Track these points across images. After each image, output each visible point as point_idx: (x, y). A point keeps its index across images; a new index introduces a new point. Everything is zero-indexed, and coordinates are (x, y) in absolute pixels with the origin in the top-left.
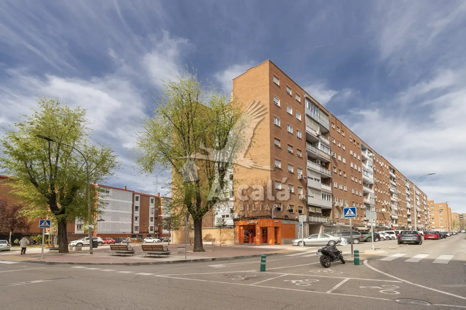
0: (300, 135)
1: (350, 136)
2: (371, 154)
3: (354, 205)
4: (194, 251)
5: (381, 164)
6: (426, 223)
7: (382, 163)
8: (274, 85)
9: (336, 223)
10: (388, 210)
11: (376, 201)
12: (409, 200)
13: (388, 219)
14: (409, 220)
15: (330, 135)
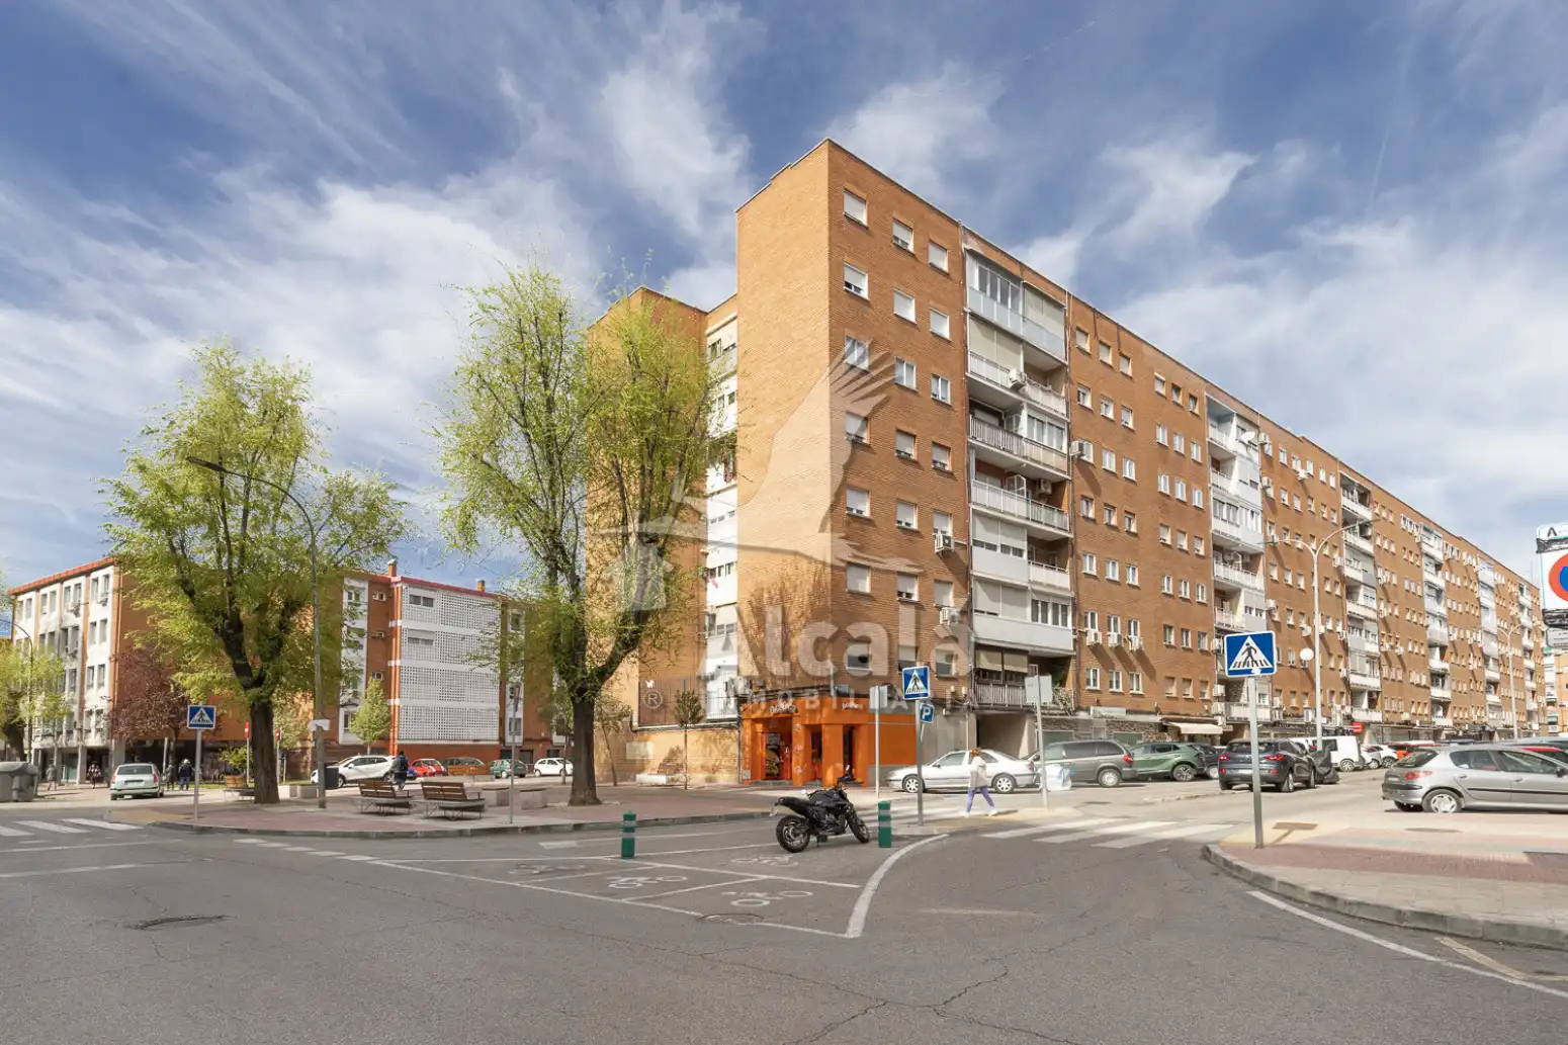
0: (943, 391)
1: (1156, 374)
2: (1249, 436)
3: (1172, 637)
4: (572, 803)
5: (1299, 469)
6: (1532, 705)
7: (1304, 467)
8: (846, 225)
9: (1087, 710)
10: (1330, 655)
11: (1276, 619)
12: (1441, 609)
13: (1332, 692)
14: (1437, 693)
15: (1068, 380)
